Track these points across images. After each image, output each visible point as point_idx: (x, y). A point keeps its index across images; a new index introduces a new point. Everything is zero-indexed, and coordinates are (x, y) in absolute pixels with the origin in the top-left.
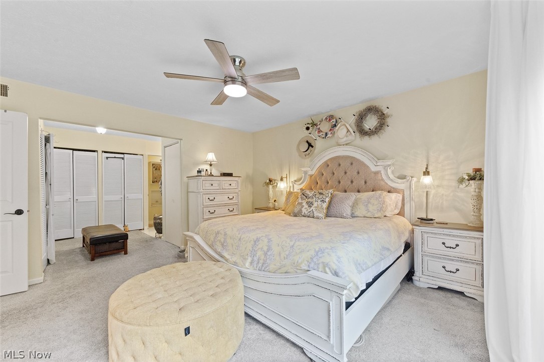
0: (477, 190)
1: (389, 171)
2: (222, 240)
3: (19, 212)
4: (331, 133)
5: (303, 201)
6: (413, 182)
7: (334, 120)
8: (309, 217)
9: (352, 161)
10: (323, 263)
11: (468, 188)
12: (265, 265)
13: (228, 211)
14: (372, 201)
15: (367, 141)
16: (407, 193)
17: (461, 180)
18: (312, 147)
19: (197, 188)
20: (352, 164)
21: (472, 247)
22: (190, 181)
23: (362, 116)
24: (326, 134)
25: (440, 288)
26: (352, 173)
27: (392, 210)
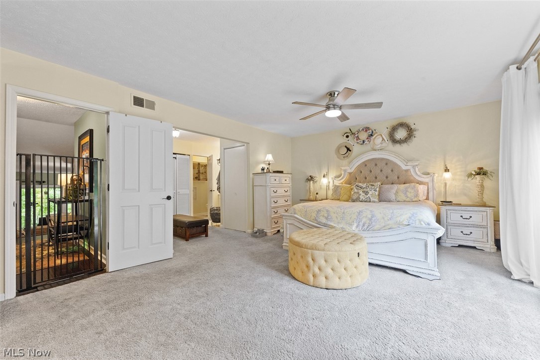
0: (481, 182)
1: (417, 169)
2: (326, 215)
3: (169, 198)
4: (368, 141)
5: (359, 191)
6: (435, 177)
7: (371, 131)
8: (366, 202)
9: (387, 162)
10: (419, 219)
11: (474, 180)
12: (370, 227)
13: (284, 202)
14: (409, 190)
15: (398, 147)
16: (430, 185)
17: (470, 175)
18: (350, 151)
19: (266, 182)
20: (387, 164)
21: (480, 216)
22: (256, 177)
23: (394, 129)
24: (364, 142)
25: (460, 246)
26: (387, 170)
27: (422, 197)
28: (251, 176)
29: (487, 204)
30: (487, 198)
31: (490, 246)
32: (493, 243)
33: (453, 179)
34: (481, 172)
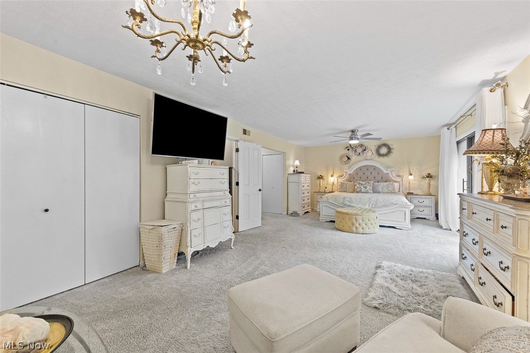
0: (429, 181)
1: (393, 173)
2: (349, 200)
3: (260, 190)
4: (363, 153)
5: (361, 186)
6: (404, 179)
7: (364, 147)
8: (365, 193)
10: (401, 201)
11: (425, 181)
13: (307, 193)
14: (389, 186)
15: (381, 159)
16: (401, 183)
17: (423, 178)
18: (350, 159)
19: (299, 180)
20: (374, 169)
21: (428, 201)
22: (290, 176)
23: (379, 147)
24: (359, 154)
25: (417, 218)
26: (375, 173)
27: (397, 190)
28: (287, 175)
29: (432, 194)
30: (432, 191)
31: (433, 217)
32: (434, 216)
33: (414, 180)
34: (429, 176)
